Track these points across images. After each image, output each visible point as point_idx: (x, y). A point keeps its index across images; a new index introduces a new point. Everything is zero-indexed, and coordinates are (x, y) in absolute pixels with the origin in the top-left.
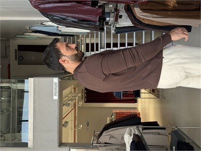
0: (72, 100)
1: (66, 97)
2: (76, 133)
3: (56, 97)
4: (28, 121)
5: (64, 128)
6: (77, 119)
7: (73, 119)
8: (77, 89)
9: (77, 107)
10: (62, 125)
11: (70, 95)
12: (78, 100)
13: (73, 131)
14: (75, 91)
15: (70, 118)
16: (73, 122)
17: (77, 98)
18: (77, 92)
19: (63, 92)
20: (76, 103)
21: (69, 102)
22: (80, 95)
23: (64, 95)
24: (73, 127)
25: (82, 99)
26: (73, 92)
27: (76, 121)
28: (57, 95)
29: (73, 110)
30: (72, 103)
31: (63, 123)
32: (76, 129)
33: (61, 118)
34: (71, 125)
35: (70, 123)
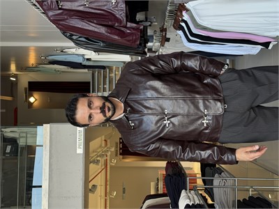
0: (101, 156)
1: (93, 152)
2: (108, 203)
3: (80, 151)
4: (41, 187)
5: (90, 195)
6: (108, 183)
7: (103, 183)
8: (108, 141)
9: (108, 166)
10: (88, 190)
11: (100, 150)
12: (110, 156)
13: (103, 200)
14: (106, 145)
15: (99, 181)
16: (103, 188)
17: (109, 154)
18: (109, 146)
19: (91, 143)
20: (108, 161)
21: (98, 158)
22: (113, 149)
23: (91, 150)
24: (103, 194)
25: (116, 155)
26: (103, 145)
27: (108, 187)
28: (82, 147)
29: (104, 172)
30: (102, 160)
31: (90, 188)
32: (108, 198)
33: (87, 180)
34: (100, 191)
35: (99, 188)
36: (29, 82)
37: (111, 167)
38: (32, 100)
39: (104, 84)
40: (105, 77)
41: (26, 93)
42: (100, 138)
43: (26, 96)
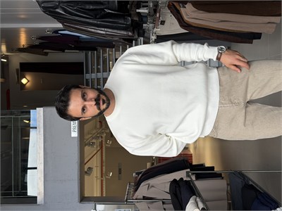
0: (97, 138)
1: (88, 134)
2: (104, 183)
3: (75, 134)
5: (86, 177)
6: (104, 164)
7: (99, 165)
8: (104, 122)
9: (104, 147)
10: (84, 172)
11: (95, 131)
12: (106, 137)
13: (99, 181)
14: (101, 126)
15: (95, 163)
16: (99, 169)
17: (104, 135)
18: (104, 127)
19: (85, 126)
20: (104, 143)
21: (94, 141)
22: (108, 131)
23: (86, 131)
24: (99, 175)
25: (112, 136)
26: (98, 126)
27: (104, 168)
28: (76, 130)
29: (99, 153)
30: (97, 142)
31: (86, 170)
32: (104, 179)
33: (82, 163)
34: (96, 172)
35: (95, 169)
36: (20, 63)
37: (107, 148)
38: (24, 81)
39: (98, 64)
40: (98, 58)
41: (18, 75)
42: (94, 120)
43: (18, 77)
